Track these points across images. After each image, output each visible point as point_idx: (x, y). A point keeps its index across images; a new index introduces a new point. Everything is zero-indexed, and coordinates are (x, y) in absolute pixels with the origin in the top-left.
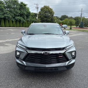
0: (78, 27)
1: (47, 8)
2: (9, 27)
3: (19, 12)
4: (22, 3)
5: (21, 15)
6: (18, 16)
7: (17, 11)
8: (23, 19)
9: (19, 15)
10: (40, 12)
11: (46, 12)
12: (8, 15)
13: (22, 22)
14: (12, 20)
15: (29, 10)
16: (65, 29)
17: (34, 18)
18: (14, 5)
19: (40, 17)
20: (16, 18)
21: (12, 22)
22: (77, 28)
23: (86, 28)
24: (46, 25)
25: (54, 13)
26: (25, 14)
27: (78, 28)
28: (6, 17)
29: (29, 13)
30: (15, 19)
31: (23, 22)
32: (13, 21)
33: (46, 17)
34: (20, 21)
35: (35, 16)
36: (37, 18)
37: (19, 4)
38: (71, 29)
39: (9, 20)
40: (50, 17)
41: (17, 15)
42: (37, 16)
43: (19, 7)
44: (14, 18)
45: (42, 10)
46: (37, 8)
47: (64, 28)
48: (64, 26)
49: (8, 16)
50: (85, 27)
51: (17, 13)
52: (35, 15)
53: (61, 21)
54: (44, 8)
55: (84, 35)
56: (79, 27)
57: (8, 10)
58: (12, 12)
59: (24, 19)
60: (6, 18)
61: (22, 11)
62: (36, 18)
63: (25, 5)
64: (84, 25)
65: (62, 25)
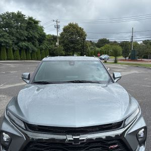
0: (127, 58)
1: (74, 28)
2: (8, 59)
3: (26, 33)
4: (30, 19)
5: (30, 39)
6: (24, 40)
7: (22, 32)
8: (32, 46)
9: (26, 39)
10: (62, 34)
11: (72, 34)
12: (6, 39)
13: (31, 52)
14: (13, 48)
15: (43, 30)
16: (105, 62)
17: (52, 44)
18: (17, 23)
19: (63, 42)
20: (21, 44)
21: (14, 51)
22: (126, 60)
23: (141, 61)
24: (74, 61)
25: (86, 35)
26: (36, 38)
27: (128, 60)
28: (2, 42)
29: (44, 35)
30: (19, 46)
31: (33, 51)
32: (15, 49)
33: (72, 42)
34: (27, 49)
35: (53, 41)
36: (57, 44)
37: (26, 20)
38: (116, 62)
39: (7, 47)
40: (80, 41)
41: (23, 38)
42: (57, 40)
43: (26, 25)
44: (16, 44)
45: (65, 29)
46: (58, 27)
47: (103, 61)
48: (103, 57)
49: (5, 41)
50: (139, 58)
51: (22, 35)
52: (54, 38)
53: (98, 49)
54: (69, 28)
55: (139, 73)
56: (129, 58)
57: (6, 31)
58: (13, 34)
59: (35, 46)
60: (3, 44)
61: (32, 32)
62: (55, 44)
63: (36, 22)
64: (138, 55)
65: (101, 55)
